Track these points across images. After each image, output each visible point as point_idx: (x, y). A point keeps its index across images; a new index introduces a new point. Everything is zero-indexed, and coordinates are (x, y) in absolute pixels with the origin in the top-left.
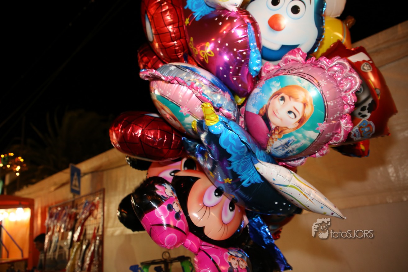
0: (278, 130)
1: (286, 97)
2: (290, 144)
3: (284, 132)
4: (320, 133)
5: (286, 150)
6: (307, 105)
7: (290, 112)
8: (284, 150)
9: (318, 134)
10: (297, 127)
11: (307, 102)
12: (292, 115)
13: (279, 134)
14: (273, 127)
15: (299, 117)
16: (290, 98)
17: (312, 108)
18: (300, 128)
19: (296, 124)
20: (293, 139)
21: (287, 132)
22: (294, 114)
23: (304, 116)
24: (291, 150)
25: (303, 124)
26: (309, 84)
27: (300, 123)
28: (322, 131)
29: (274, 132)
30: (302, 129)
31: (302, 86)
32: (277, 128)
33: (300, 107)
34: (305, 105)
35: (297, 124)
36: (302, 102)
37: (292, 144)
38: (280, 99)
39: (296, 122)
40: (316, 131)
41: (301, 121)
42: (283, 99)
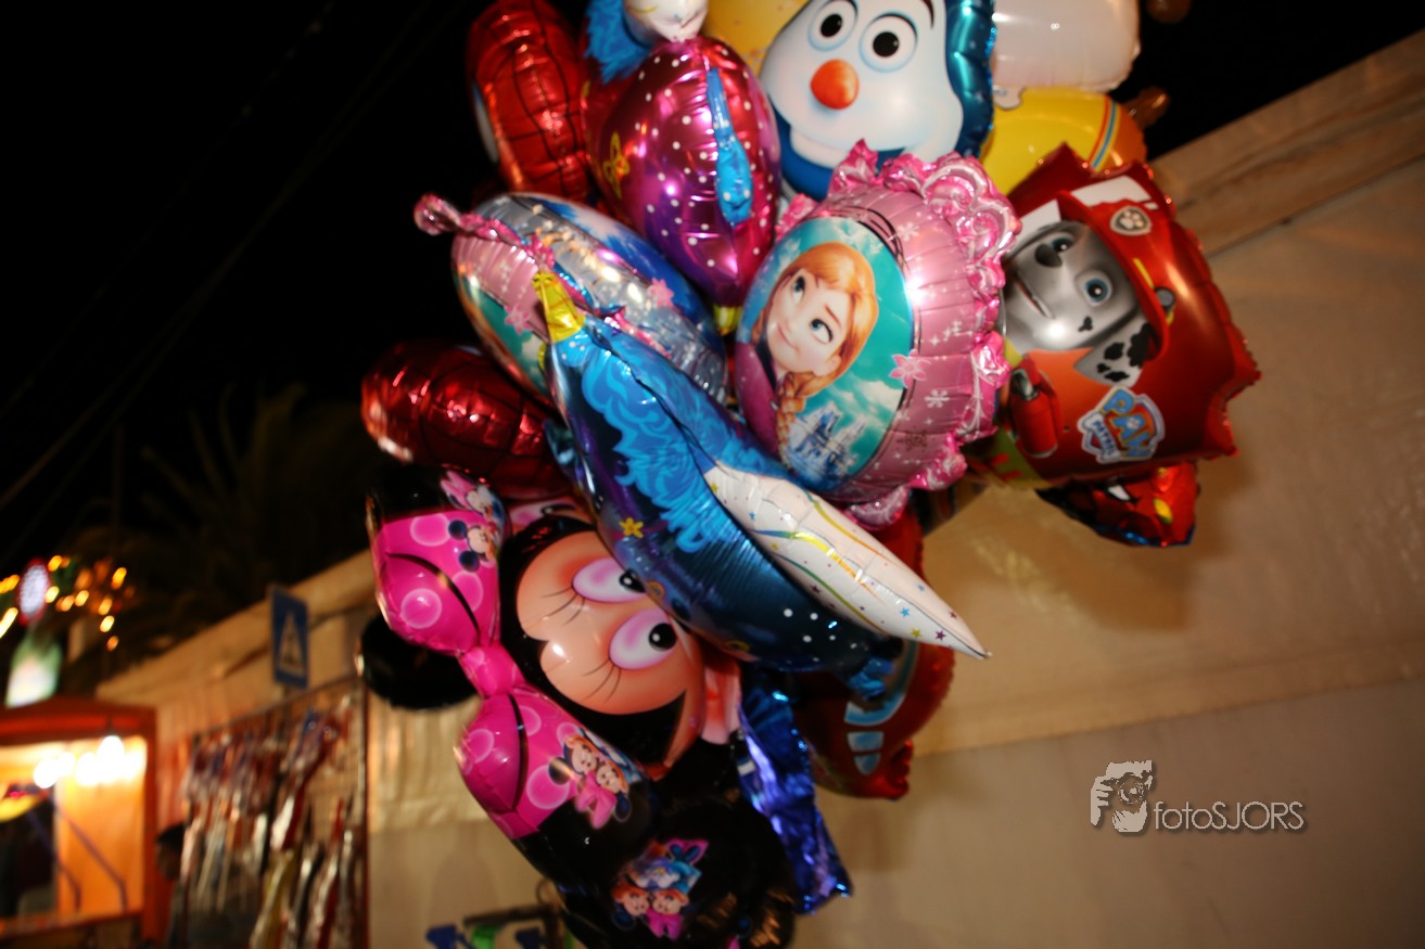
0: (792, 384)
1: (809, 279)
2: (830, 430)
3: (807, 388)
4: (905, 391)
5: (825, 452)
6: (860, 297)
7: (816, 323)
8: (818, 454)
9: (899, 393)
10: (839, 371)
11: (860, 290)
12: (822, 332)
13: (797, 393)
14: (780, 375)
15: (840, 338)
16: (817, 281)
17: (874, 308)
18: (846, 371)
19: (834, 362)
20: (832, 413)
21: (815, 387)
22: (827, 327)
23: (854, 332)
24: (838, 452)
25: (855, 358)
26: (867, 236)
27: (844, 355)
28: (911, 383)
29: (785, 394)
30: (852, 376)
31: (851, 243)
32: (790, 376)
33: (840, 303)
34: (854, 297)
35: (837, 360)
36: (847, 291)
37: (833, 430)
38: (795, 285)
39: (834, 355)
40: (891, 383)
41: (846, 350)
42: (801, 284)
